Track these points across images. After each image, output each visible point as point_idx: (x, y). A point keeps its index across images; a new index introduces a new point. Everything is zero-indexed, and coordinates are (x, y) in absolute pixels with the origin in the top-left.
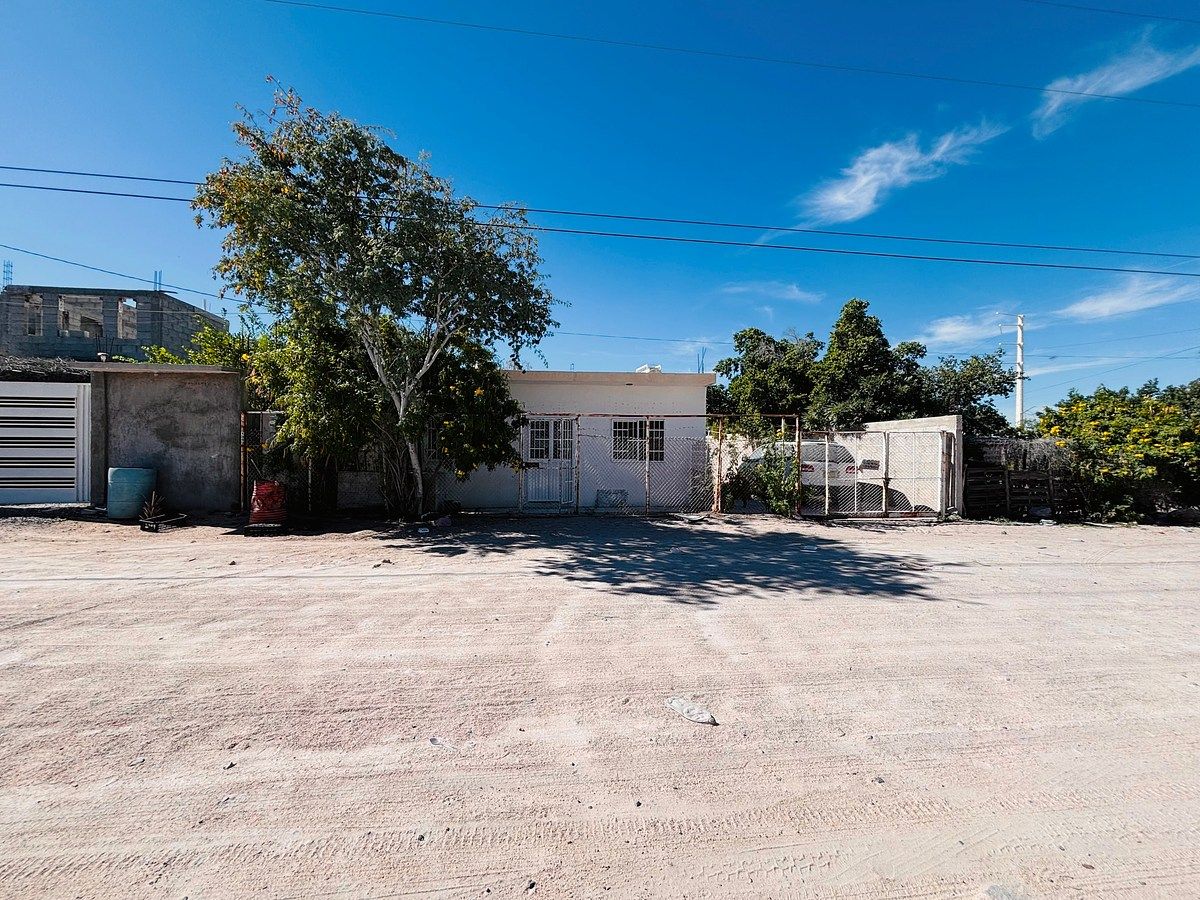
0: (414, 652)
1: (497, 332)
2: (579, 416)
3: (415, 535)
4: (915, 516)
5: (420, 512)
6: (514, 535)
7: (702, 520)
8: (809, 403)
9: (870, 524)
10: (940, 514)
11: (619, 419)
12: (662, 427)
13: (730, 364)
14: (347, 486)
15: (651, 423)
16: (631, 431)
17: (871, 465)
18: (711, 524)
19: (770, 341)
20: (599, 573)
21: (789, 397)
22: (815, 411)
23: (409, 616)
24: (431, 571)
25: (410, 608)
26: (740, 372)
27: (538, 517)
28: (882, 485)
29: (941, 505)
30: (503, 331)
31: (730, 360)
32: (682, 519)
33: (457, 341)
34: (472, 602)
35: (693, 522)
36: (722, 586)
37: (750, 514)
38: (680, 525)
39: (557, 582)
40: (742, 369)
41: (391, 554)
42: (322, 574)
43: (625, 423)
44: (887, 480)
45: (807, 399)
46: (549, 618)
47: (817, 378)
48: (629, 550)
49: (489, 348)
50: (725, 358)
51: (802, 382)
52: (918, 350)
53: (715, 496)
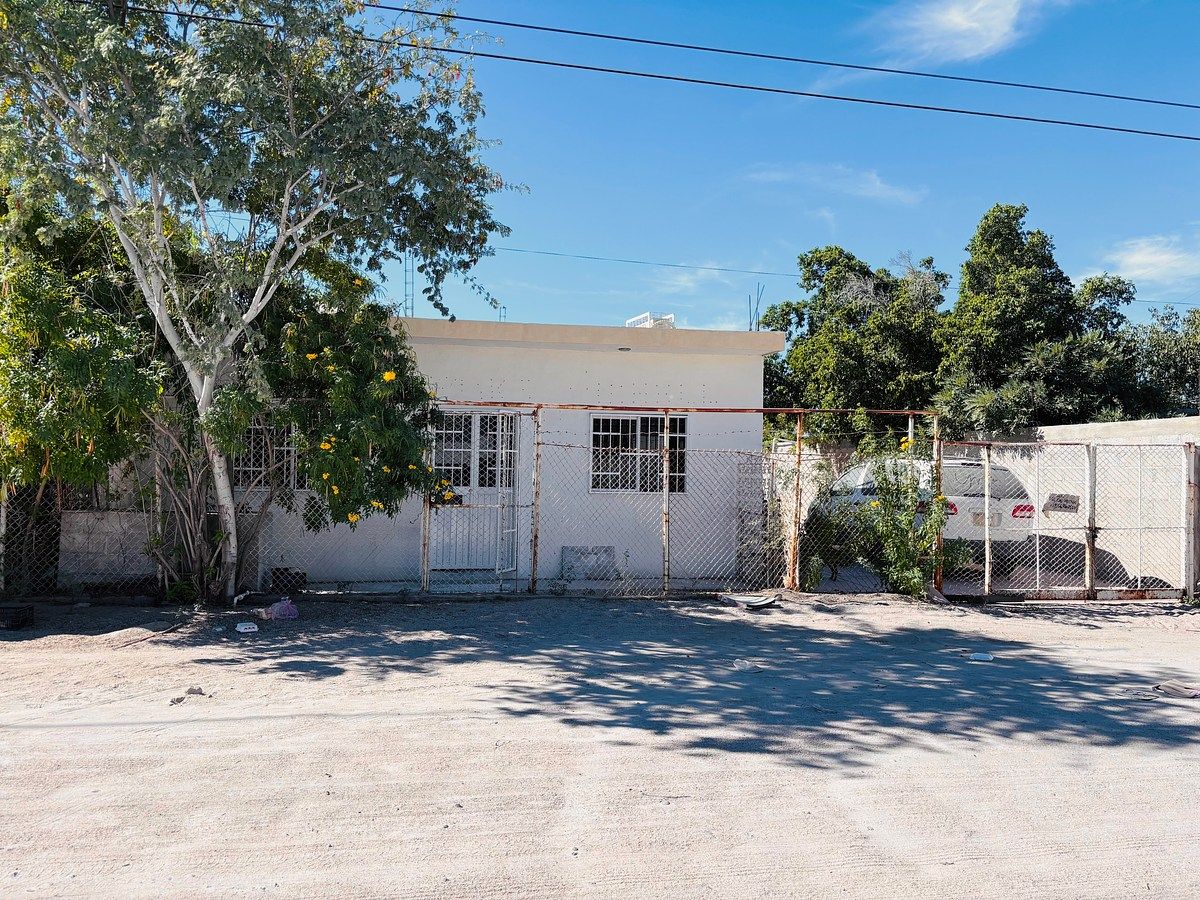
0: (321, 876)
1: (391, 246)
2: (539, 407)
3: (231, 636)
4: (1143, 597)
5: (231, 591)
6: (427, 636)
7: (770, 605)
8: (936, 390)
9: (1066, 612)
10: (1185, 592)
11: (603, 415)
12: (683, 430)
13: (788, 314)
14: (80, 538)
15: (673, 421)
16: (625, 439)
17: (1064, 503)
18: (788, 612)
19: (864, 272)
20: (620, 711)
21: (901, 378)
22: (947, 403)
23: (283, 802)
24: (290, 709)
25: (278, 785)
26: (805, 328)
27: (460, 601)
28: (1085, 542)
29: (1188, 577)
30: (403, 242)
31: (788, 305)
32: (734, 604)
33: (315, 262)
34: (395, 771)
35: (754, 609)
36: (864, 733)
37: (855, 593)
38: (730, 615)
39: (545, 728)
40: (811, 324)
41: (200, 677)
42: (70, 719)
43: (616, 422)
44: (1093, 532)
45: (931, 381)
46: (558, 802)
47: (949, 342)
48: (655, 665)
49: (373, 276)
50: (779, 302)
51: (921, 349)
52: (1120, 291)
53: (789, 558)
